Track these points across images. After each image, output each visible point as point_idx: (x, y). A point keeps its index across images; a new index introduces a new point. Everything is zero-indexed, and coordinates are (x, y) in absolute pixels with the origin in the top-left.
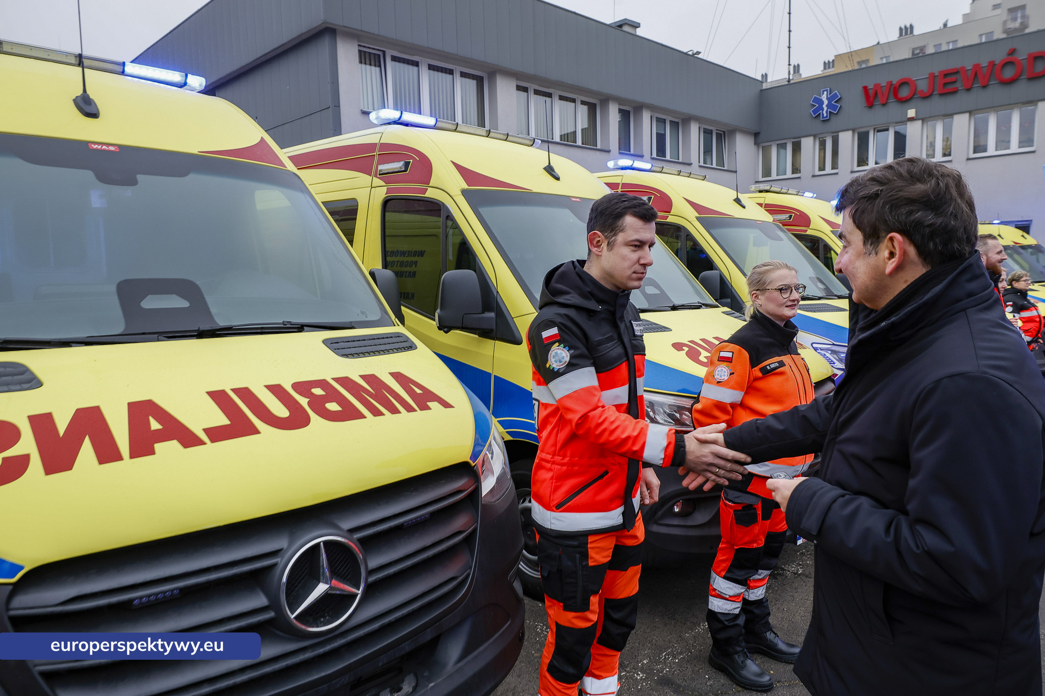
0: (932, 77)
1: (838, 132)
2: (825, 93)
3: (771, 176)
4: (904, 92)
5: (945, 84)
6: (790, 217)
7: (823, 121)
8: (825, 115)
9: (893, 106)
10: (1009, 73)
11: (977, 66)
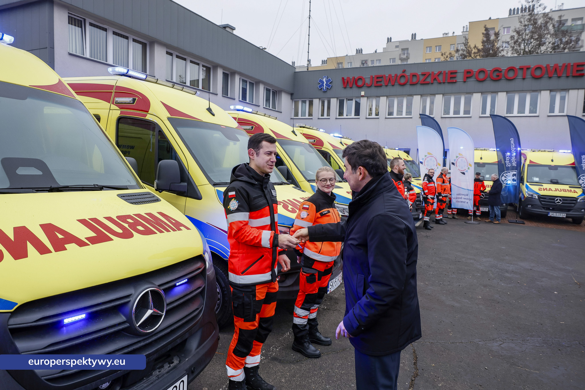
0: (372, 77)
1: (330, 98)
2: (325, 78)
3: (298, 116)
4: (360, 83)
5: (377, 82)
6: (315, 141)
7: (324, 92)
8: (325, 89)
9: (355, 89)
10: (403, 81)
11: (390, 75)
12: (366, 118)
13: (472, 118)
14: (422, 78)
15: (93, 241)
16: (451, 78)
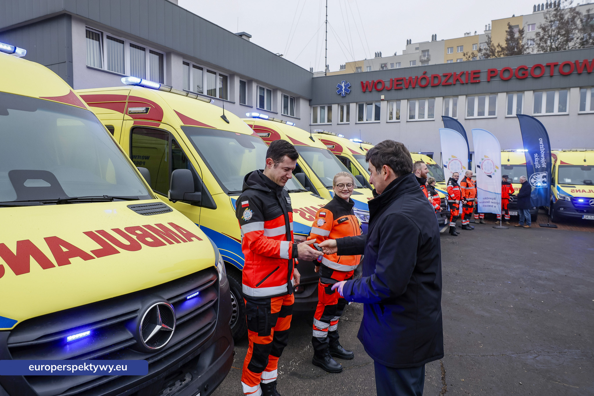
0: (392, 80)
1: (349, 103)
2: (343, 83)
3: (317, 123)
4: (379, 87)
5: (397, 85)
6: (333, 146)
7: (342, 97)
8: (343, 94)
9: (374, 93)
10: (424, 83)
11: (410, 78)
12: (387, 122)
13: (498, 118)
14: (443, 79)
15: (99, 254)
16: (474, 78)
